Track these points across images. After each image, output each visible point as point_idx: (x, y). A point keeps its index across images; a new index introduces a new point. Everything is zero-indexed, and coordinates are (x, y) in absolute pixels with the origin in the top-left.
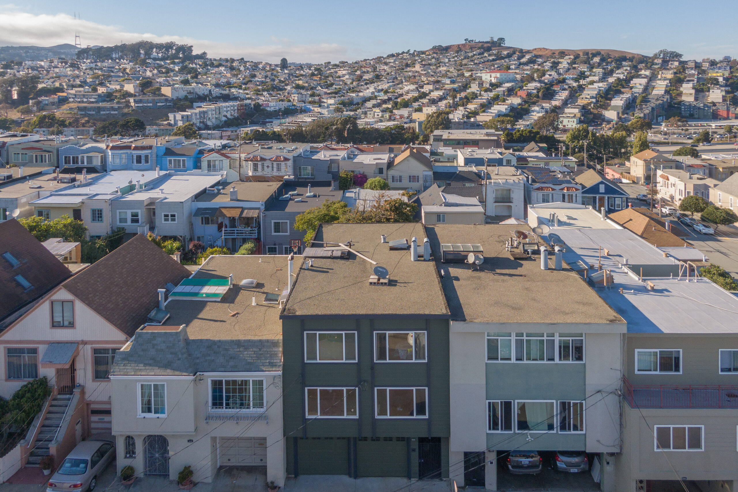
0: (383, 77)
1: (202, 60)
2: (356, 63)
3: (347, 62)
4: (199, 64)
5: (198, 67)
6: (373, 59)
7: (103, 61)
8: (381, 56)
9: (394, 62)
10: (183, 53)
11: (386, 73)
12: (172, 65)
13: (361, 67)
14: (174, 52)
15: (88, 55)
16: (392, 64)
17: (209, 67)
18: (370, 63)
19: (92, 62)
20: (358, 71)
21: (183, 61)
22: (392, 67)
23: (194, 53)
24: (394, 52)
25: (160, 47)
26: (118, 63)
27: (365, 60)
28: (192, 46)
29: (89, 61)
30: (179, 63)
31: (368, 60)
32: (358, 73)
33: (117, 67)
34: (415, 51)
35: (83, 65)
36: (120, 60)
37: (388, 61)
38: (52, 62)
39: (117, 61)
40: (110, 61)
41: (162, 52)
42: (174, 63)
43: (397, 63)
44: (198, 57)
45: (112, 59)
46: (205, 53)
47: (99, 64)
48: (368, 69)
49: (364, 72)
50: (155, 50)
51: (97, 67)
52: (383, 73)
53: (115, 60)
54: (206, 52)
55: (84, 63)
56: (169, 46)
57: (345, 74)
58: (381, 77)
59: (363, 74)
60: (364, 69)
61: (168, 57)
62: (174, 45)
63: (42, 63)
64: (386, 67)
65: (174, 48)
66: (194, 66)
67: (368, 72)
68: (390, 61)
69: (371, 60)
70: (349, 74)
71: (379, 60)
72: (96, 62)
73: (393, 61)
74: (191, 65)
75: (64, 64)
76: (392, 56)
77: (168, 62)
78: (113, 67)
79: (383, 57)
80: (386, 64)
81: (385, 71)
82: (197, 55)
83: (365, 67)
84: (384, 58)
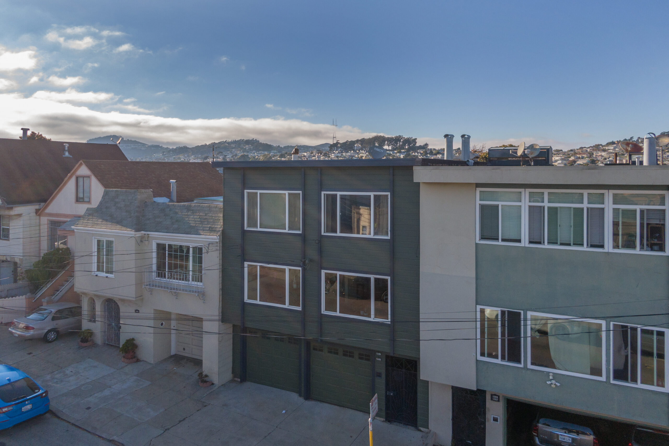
0: (599, 162)
1: (424, 150)
2: (571, 150)
3: (562, 150)
4: (421, 153)
5: (420, 154)
6: (591, 147)
7: (347, 152)
8: (600, 144)
9: (615, 148)
10: (409, 145)
11: (603, 158)
12: (398, 154)
13: (577, 154)
14: (401, 143)
15: (337, 148)
16: (611, 151)
17: (429, 155)
18: (587, 151)
19: (339, 153)
20: (572, 157)
21: (408, 150)
22: (611, 153)
23: (418, 145)
24: (615, 140)
25: (390, 140)
26: (358, 153)
27: (581, 148)
28: (416, 139)
29: (337, 152)
30: (404, 152)
31: (585, 147)
32: (572, 158)
33: (357, 156)
34: (639, 138)
35: (332, 154)
36: (359, 151)
37: (607, 148)
38: (312, 153)
39: (358, 151)
40: (352, 152)
41: (392, 145)
42: (400, 152)
43: (617, 149)
44: (420, 147)
45: (354, 150)
46: (426, 145)
47: (344, 154)
48: (584, 155)
49: (579, 158)
50: (386, 142)
51: (342, 156)
52: (599, 158)
53: (356, 151)
54: (427, 143)
55: (334, 153)
56: (397, 139)
57: (558, 160)
58: (596, 162)
59: (577, 160)
60: (578, 156)
61: (397, 148)
62: (402, 138)
63: (305, 154)
64: (603, 154)
65: (402, 140)
66: (416, 154)
67: (583, 158)
68: (609, 148)
69: (588, 148)
70: (562, 159)
71: (597, 147)
72: (342, 152)
73: (613, 148)
74: (414, 154)
75: (319, 154)
76: (613, 143)
77: (396, 151)
78: (354, 156)
79: (601, 145)
80: (604, 151)
81: (602, 156)
82: (420, 146)
83: (580, 154)
84: (603, 146)
